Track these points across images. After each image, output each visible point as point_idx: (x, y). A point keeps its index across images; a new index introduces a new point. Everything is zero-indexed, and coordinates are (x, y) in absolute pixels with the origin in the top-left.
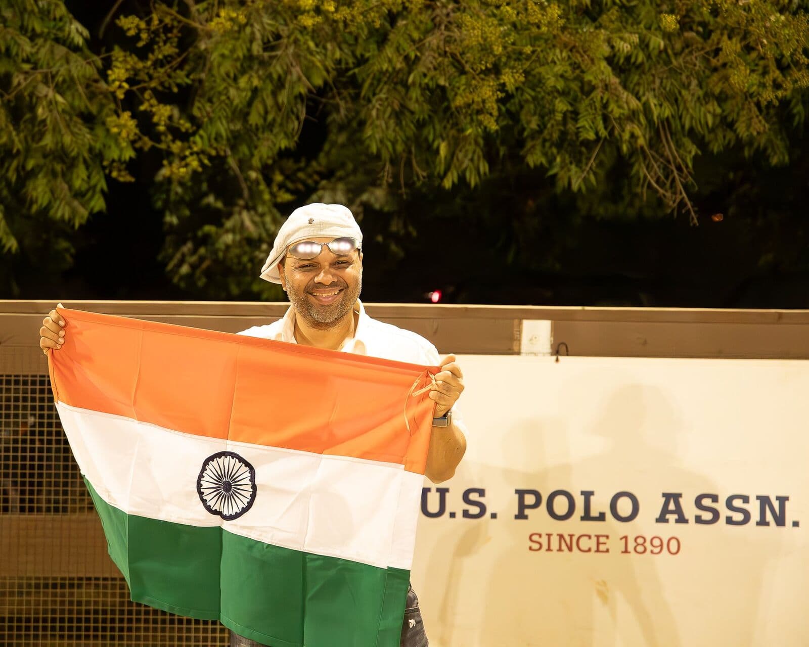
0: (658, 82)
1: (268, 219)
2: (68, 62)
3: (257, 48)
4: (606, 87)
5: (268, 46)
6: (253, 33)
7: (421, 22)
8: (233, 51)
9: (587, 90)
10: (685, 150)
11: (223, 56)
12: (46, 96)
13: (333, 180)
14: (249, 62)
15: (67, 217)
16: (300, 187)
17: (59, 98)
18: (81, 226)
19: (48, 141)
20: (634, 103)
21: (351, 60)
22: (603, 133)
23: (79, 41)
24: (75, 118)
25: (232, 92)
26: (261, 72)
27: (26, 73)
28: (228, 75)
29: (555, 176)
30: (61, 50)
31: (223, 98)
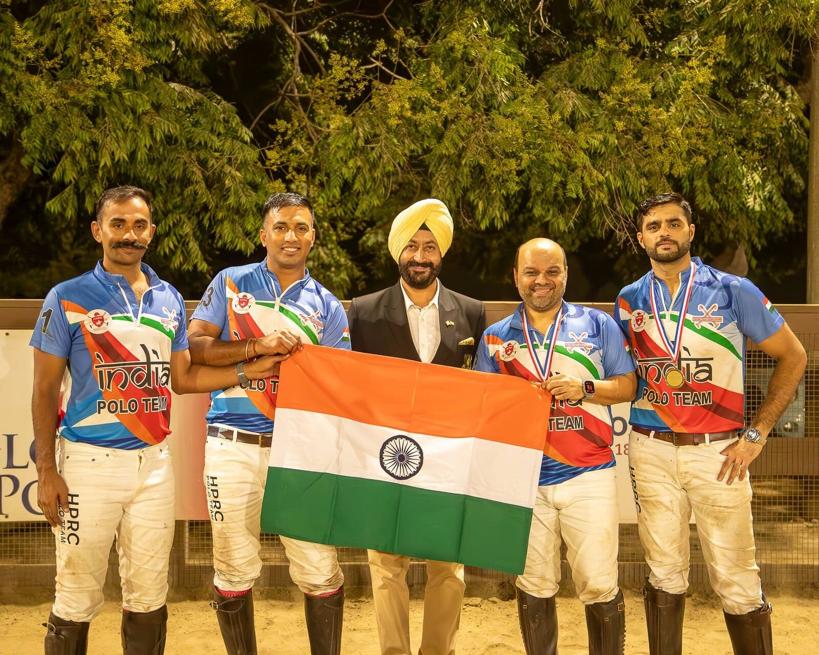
0: (612, 164)
1: (335, 252)
2: (243, 151)
3: (361, 143)
4: (585, 167)
5: (367, 142)
6: (358, 133)
7: (467, 125)
8: (345, 144)
9: (572, 168)
10: (629, 207)
11: (338, 147)
12: (230, 172)
13: (375, 228)
14: (356, 151)
15: (243, 248)
16: (355, 231)
17: (238, 174)
18: (251, 254)
19: (231, 200)
20: (601, 178)
21: (420, 151)
22: (582, 196)
23: (247, 139)
24: (247, 186)
25: (344, 170)
26: (362, 157)
27: (217, 158)
28: (342, 159)
29: (548, 222)
30: (238, 144)
31: (338, 173)
